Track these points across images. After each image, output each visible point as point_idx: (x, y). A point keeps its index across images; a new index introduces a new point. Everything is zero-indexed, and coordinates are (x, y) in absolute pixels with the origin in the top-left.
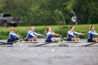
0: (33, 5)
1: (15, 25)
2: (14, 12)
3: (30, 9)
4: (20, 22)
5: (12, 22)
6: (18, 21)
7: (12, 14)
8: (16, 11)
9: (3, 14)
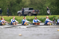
0: (46, 3)
1: (35, 15)
2: (35, 7)
3: (45, 5)
4: (39, 13)
5: (34, 13)
6: (38, 12)
9: (28, 8)
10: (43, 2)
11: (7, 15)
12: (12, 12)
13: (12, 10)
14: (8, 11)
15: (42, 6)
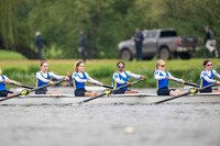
10: (213, 9)
12: (98, 47)
13: (99, 39)
14: (83, 41)
15: (211, 23)
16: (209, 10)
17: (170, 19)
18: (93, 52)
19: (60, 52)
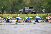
2: (34, 6)
4: (38, 11)
5: (34, 11)
6: (37, 11)
7: (34, 7)
8: (36, 6)
9: (29, 7)
11: (10, 13)
12: (15, 11)
13: (15, 9)
15: (41, 5)
16: (40, 2)
17: (31, 4)
18: (13, 12)
19: (6, 12)
